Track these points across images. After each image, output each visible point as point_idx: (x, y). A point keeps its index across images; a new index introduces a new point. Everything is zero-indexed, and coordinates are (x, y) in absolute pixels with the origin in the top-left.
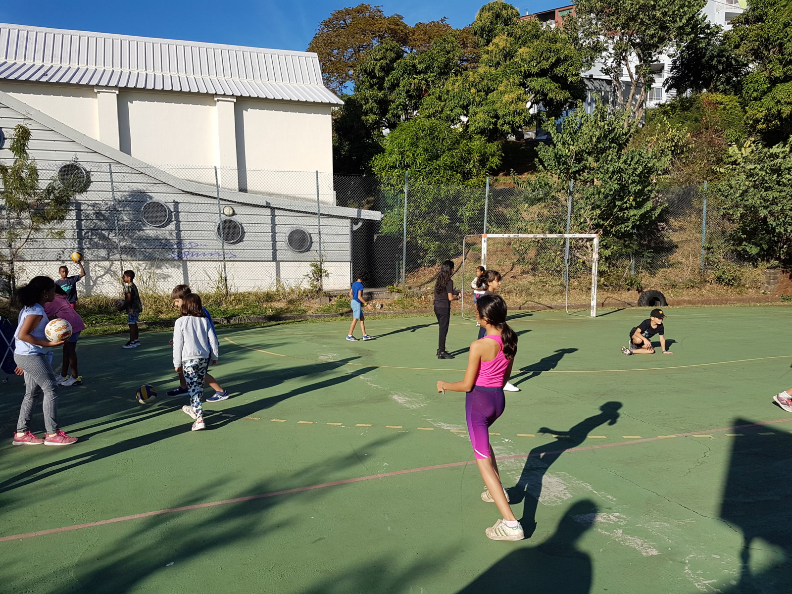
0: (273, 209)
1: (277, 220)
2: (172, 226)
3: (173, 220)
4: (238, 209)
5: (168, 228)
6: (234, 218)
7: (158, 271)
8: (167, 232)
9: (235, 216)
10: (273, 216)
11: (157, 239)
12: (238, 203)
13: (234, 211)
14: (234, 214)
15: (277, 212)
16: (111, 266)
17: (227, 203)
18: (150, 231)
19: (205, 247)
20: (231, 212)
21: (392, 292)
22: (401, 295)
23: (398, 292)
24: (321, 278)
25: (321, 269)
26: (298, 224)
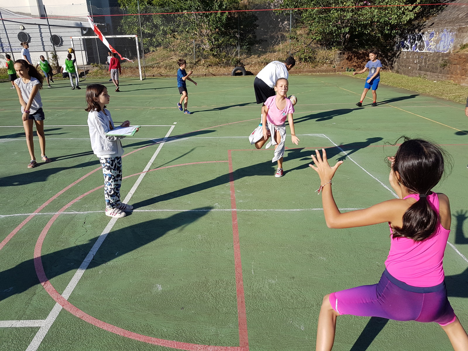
0: (39, 25)
1: (42, 31)
4: (25, 26)
6: (25, 31)
9: (25, 30)
10: (40, 29)
12: (25, 23)
13: (24, 27)
14: (24, 29)
15: (41, 27)
17: (20, 24)
20: (23, 28)
21: (93, 67)
22: (98, 68)
23: (96, 66)
24: (57, 60)
25: (56, 55)
26: (56, 31)
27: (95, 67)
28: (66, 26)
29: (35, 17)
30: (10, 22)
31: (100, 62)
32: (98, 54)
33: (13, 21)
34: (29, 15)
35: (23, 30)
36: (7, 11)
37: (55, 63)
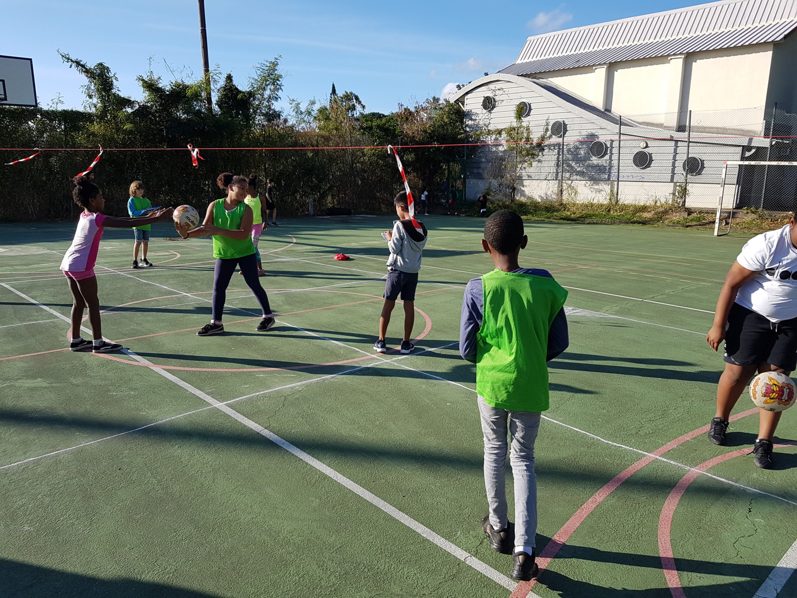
0: (676, 141)
1: (679, 150)
2: (607, 157)
3: (608, 153)
4: (649, 142)
5: (605, 158)
6: (646, 150)
7: (596, 187)
8: (604, 161)
10: (676, 147)
11: (597, 166)
12: (650, 138)
13: (647, 143)
14: (647, 147)
15: (679, 144)
16: (572, 183)
17: (643, 139)
18: (595, 160)
19: (624, 171)
20: (645, 145)
21: (747, 213)
22: (754, 216)
23: (753, 212)
24: (685, 196)
25: (686, 189)
26: (696, 152)
27: (750, 214)
28: (717, 144)
29: (668, 128)
30: (631, 137)
31: (762, 207)
32: (764, 192)
33: (634, 136)
34: (660, 126)
35: (645, 148)
36: (629, 121)
37: (680, 202)
